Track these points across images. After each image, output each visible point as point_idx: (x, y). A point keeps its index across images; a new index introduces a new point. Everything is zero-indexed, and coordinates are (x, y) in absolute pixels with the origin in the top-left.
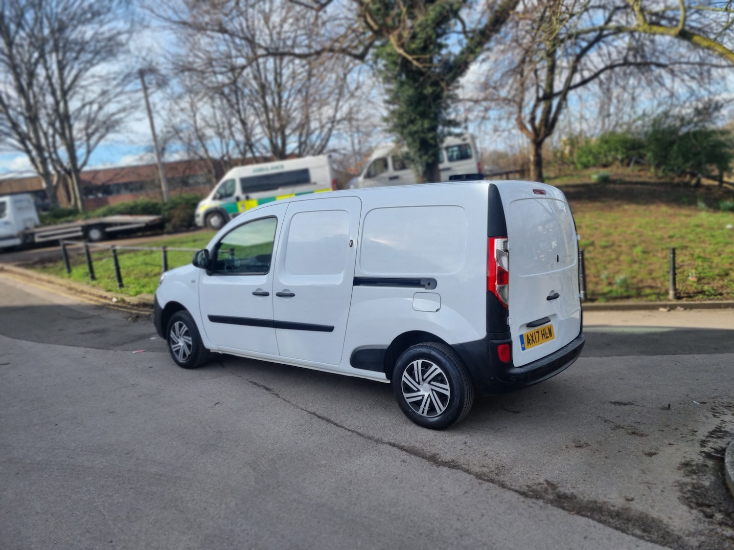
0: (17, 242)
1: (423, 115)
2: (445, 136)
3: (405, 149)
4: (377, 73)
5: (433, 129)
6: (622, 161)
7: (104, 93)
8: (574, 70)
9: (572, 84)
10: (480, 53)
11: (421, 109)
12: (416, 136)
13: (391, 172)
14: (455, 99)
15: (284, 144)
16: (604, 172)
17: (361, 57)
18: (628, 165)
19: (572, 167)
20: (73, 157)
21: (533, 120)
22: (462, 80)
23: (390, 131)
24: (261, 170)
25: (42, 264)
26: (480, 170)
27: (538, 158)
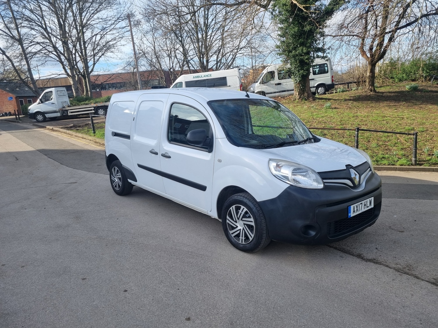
0: (58, 115)
1: (303, 44)
2: (314, 58)
3: (289, 66)
4: (274, 17)
5: (308, 53)
6: (426, 77)
7: (104, 29)
8: (402, 16)
9: (400, 26)
10: (342, 4)
11: (301, 40)
12: (297, 58)
13: (276, 80)
14: (323, 35)
15: (208, 61)
16: (413, 84)
17: (265, 7)
18: (430, 80)
19: (391, 80)
20: (86, 67)
21: (371, 49)
22: (328, 22)
23: (280, 54)
24: (198, 77)
25: (75, 127)
26: (333, 80)
27: (372, 74)
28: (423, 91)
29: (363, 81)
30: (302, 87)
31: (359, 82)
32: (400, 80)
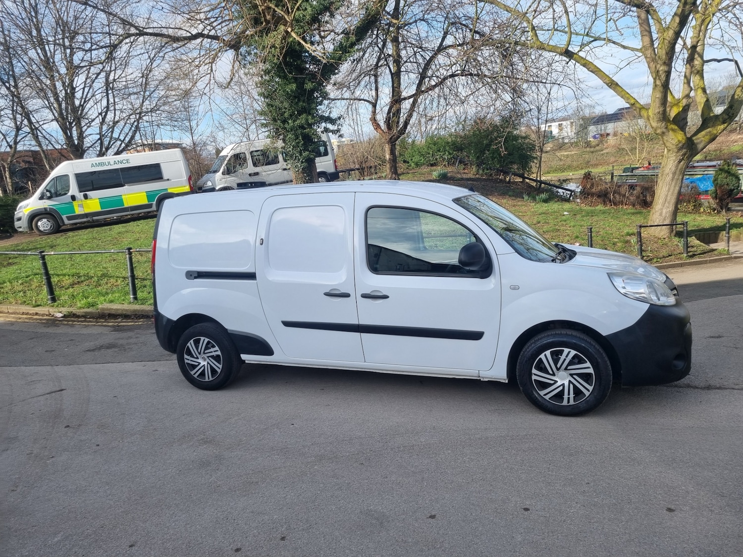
1: (305, 111)
3: (280, 144)
9: (422, 89)
11: (303, 104)
12: (299, 131)
13: (250, 168)
26: (336, 167)
27: (393, 157)
28: (455, 179)
29: (367, 167)
30: (307, 178)
31: (363, 169)
32: (417, 165)
